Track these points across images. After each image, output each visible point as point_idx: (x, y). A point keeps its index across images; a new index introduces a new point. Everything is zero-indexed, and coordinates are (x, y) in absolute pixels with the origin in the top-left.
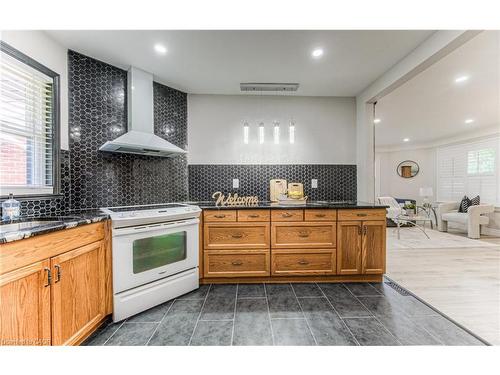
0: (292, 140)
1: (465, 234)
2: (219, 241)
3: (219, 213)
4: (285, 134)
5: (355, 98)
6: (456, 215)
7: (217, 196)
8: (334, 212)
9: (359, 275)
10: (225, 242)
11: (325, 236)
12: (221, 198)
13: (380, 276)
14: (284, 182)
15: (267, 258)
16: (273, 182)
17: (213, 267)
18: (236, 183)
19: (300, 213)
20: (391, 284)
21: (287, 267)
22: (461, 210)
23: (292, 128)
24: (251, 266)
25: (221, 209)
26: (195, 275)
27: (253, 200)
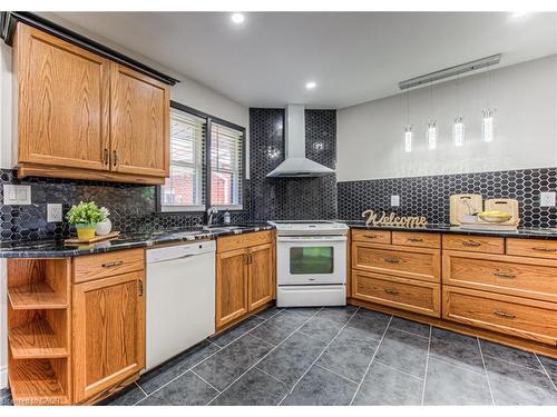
2: (369, 263)
3: (368, 233)
7: (368, 215)
10: (376, 264)
12: (373, 217)
14: (477, 198)
15: (437, 294)
16: (455, 199)
17: (361, 289)
18: (395, 201)
19: (499, 241)
25: (371, 229)
26: (342, 292)
27: (419, 222)
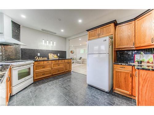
0: (55, 45)
1: (80, 63)
2: (39, 69)
3: (39, 62)
4: (53, 43)
5: (66, 38)
6: (79, 60)
7: (36, 58)
8: (64, 60)
9: (68, 71)
10: (40, 69)
11: (62, 65)
12: (38, 58)
13: (70, 71)
14: (52, 54)
15: (51, 71)
16: (49, 54)
17: (37, 76)
18: (39, 54)
19: (58, 61)
20: (72, 72)
21: (56, 72)
22: (80, 59)
23: (55, 42)
24: (47, 74)
25: (40, 61)
26: (32, 79)
27: (46, 59)
